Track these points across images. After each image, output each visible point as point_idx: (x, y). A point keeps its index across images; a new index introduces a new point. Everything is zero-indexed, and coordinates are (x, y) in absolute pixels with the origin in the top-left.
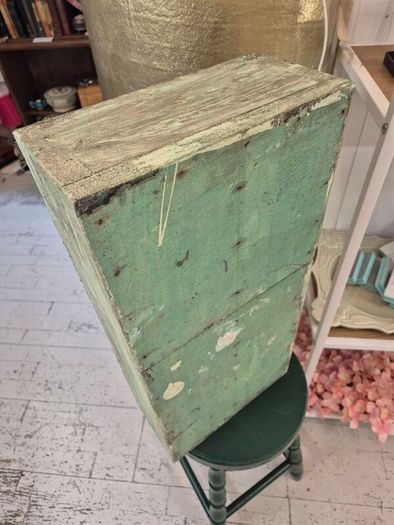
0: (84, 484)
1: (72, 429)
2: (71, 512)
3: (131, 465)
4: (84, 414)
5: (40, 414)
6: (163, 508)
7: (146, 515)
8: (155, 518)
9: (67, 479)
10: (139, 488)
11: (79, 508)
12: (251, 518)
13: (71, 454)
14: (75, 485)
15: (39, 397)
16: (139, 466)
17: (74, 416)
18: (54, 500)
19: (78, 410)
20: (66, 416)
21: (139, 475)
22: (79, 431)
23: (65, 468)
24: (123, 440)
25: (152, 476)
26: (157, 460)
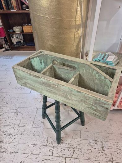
0: (16, 128)
1: (14, 114)
2: (11, 136)
3: (32, 123)
4: (18, 110)
5: (4, 110)
6: (41, 134)
7: (36, 136)
8: (38, 137)
9: (11, 127)
10: (34, 129)
11: (14, 135)
12: (68, 136)
13: (13, 120)
14: (13, 128)
15: (4, 106)
16: (34, 123)
17: (15, 111)
18: (6, 132)
19: (16, 109)
20: (13, 110)
21: (34, 126)
22: (16, 114)
23: (11, 124)
24: (30, 117)
25: (38, 126)
26: (40, 121)
